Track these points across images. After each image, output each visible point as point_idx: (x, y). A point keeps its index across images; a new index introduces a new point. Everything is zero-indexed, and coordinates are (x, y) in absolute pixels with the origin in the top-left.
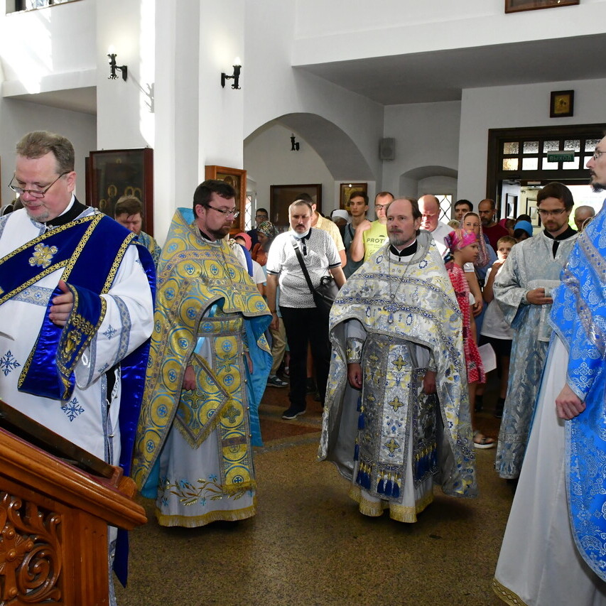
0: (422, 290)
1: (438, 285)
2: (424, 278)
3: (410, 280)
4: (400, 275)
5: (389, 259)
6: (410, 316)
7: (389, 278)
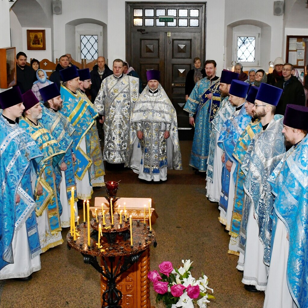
0: (163, 105)
1: (167, 102)
2: (162, 101)
3: (158, 102)
4: (154, 100)
5: (149, 95)
6: (160, 114)
7: (151, 102)
